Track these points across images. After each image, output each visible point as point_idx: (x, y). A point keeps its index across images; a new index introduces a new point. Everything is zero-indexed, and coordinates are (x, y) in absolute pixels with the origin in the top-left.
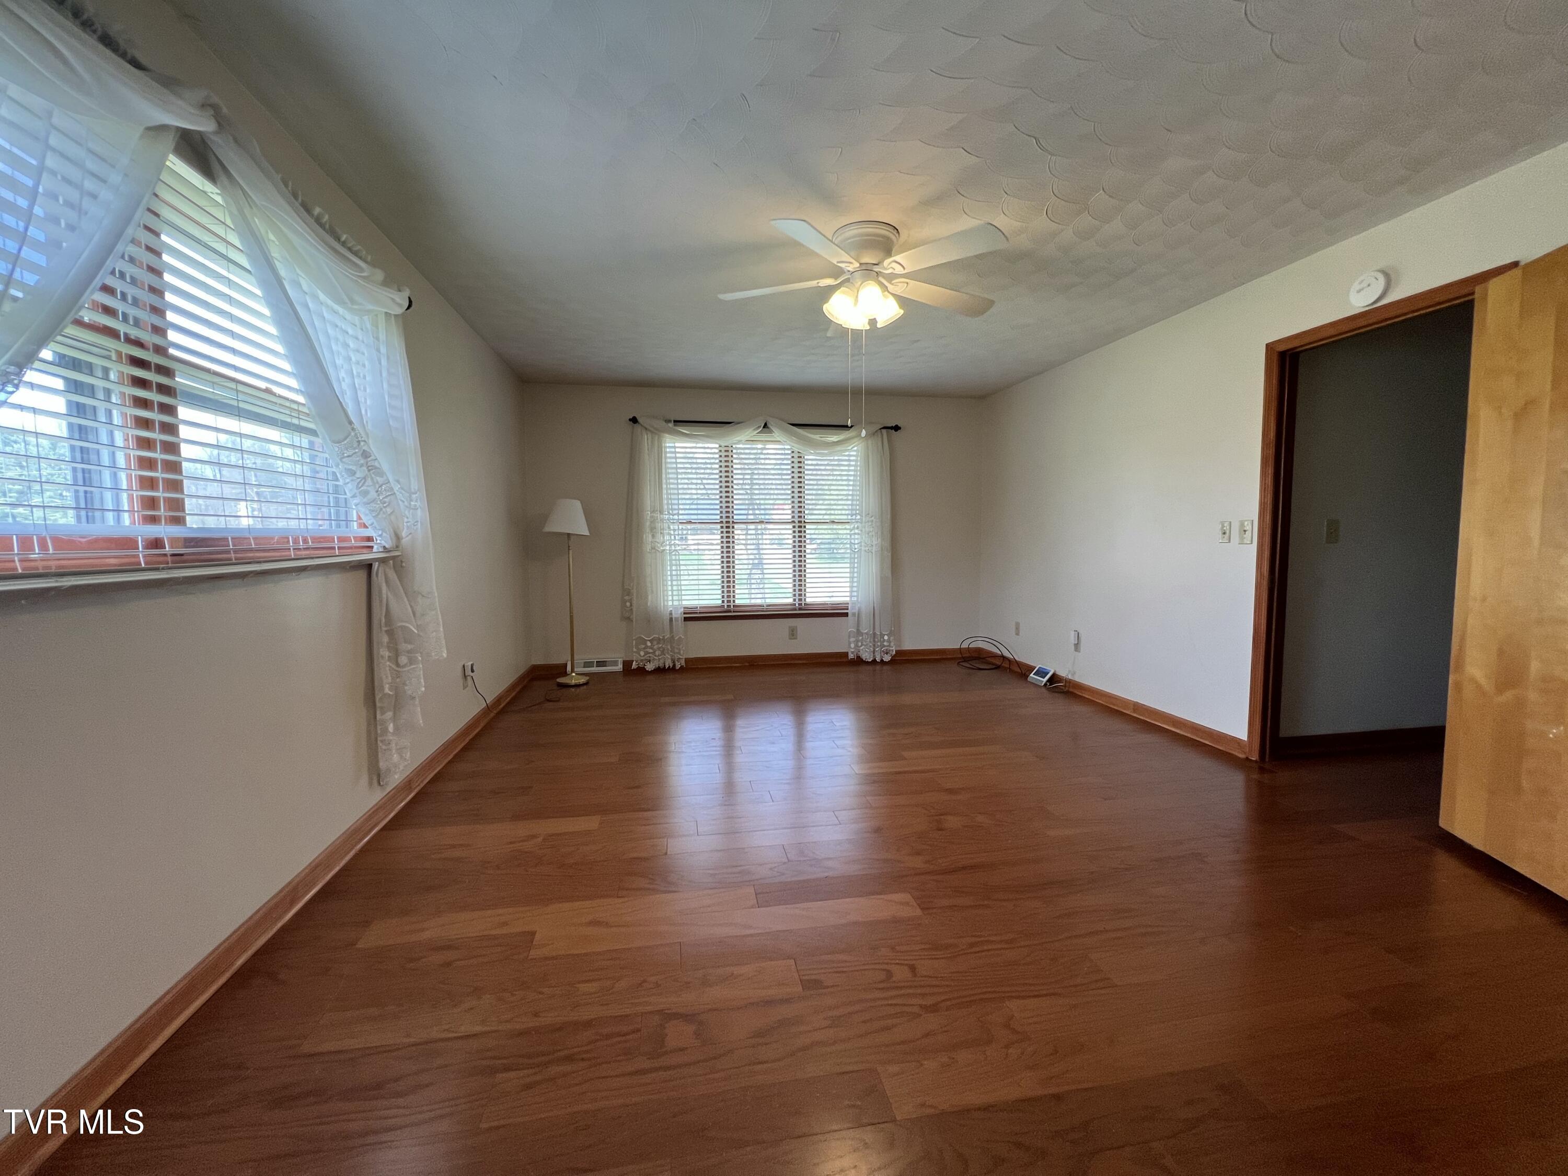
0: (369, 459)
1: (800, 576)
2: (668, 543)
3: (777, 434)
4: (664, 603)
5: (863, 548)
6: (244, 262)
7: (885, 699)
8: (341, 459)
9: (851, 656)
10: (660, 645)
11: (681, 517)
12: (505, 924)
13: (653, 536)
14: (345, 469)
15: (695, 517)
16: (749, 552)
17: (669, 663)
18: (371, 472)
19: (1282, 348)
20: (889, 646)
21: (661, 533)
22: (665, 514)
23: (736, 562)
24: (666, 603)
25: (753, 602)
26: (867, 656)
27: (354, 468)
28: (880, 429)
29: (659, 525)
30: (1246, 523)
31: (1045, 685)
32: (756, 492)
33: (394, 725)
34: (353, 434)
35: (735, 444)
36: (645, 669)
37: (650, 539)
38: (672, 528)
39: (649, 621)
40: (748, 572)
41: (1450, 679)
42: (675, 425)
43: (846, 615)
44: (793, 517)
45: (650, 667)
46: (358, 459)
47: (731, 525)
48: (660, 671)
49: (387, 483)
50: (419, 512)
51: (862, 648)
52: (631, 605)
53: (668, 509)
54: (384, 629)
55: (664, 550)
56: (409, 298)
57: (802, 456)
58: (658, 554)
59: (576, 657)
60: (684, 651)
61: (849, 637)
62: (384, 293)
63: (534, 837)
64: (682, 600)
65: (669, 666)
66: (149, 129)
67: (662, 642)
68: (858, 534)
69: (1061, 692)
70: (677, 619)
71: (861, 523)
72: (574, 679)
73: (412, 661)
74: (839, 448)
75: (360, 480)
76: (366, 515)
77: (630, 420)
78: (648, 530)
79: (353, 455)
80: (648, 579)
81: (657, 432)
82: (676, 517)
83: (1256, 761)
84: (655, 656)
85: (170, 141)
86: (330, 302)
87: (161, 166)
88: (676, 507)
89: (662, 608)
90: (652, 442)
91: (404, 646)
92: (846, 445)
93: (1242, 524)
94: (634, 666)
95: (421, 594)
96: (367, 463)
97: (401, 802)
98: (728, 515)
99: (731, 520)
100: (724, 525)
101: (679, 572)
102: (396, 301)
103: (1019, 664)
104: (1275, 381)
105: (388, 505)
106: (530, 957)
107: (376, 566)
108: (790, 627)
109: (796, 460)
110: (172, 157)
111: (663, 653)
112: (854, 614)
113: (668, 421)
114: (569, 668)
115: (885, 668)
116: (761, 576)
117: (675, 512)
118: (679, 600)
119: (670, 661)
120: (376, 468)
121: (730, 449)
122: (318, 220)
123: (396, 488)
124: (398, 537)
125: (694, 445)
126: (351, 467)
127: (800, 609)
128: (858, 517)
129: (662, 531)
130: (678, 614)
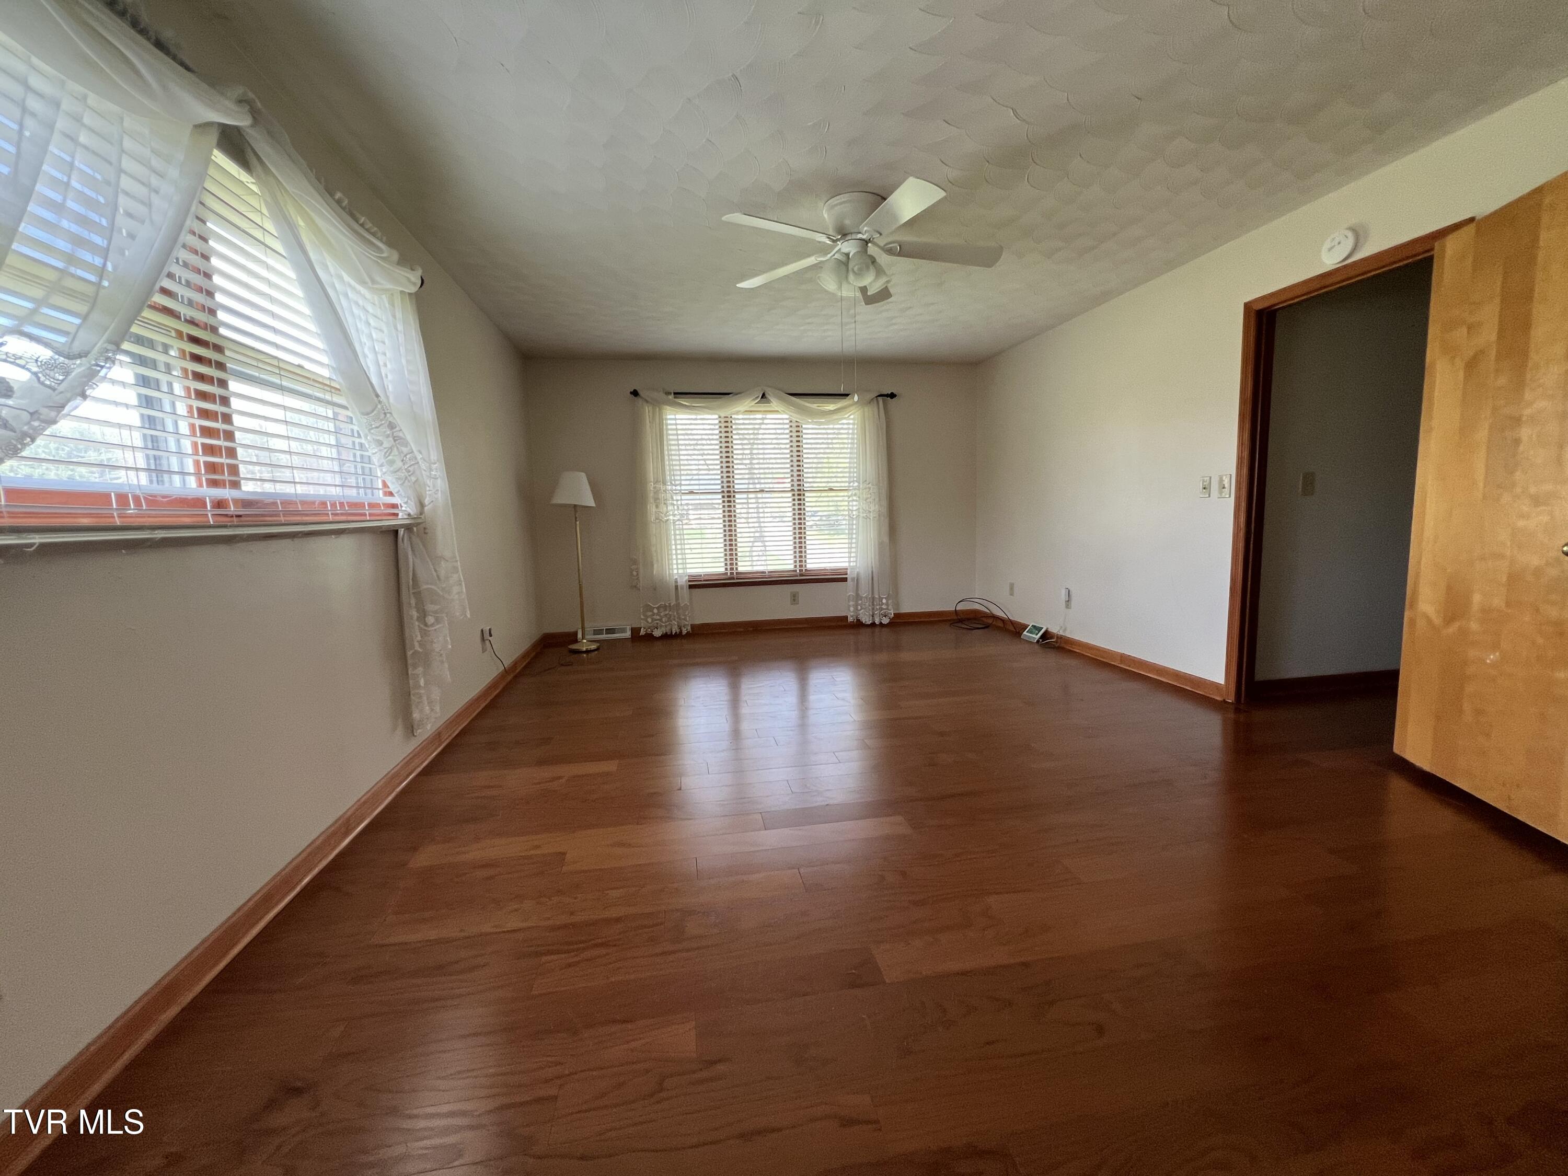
0: (394, 430)
1: (800, 543)
2: (671, 513)
3: (775, 404)
4: (669, 572)
5: (861, 515)
6: (280, 249)
7: (883, 657)
8: (370, 430)
9: (850, 619)
10: (667, 612)
11: (683, 488)
12: (537, 847)
13: (657, 507)
14: (374, 439)
15: (697, 487)
16: (751, 525)
17: (675, 630)
18: (397, 442)
19: (1260, 306)
20: (887, 609)
21: (665, 504)
22: (668, 485)
23: (738, 535)
24: (671, 572)
25: (756, 569)
26: (866, 620)
27: (381, 438)
28: (876, 397)
29: (662, 496)
30: (1224, 478)
31: (1038, 641)
32: (757, 466)
33: (424, 679)
34: (379, 406)
35: (734, 414)
36: (653, 635)
37: (654, 509)
38: (675, 498)
39: (655, 589)
40: (750, 544)
41: (1405, 616)
42: (675, 398)
43: (845, 580)
44: (792, 485)
45: (657, 633)
46: (385, 430)
47: (732, 494)
48: (666, 637)
49: (411, 453)
50: (439, 481)
51: (861, 612)
52: (638, 574)
53: (671, 480)
54: (411, 591)
55: (668, 520)
56: (421, 277)
57: (800, 425)
58: (662, 523)
59: (586, 625)
60: (689, 617)
61: (849, 601)
62: (402, 273)
63: (560, 778)
64: (686, 568)
65: (676, 632)
66: (196, 126)
67: (668, 609)
68: (856, 501)
69: (1054, 648)
70: (682, 587)
71: (859, 490)
72: (584, 645)
73: (438, 621)
74: (835, 417)
75: (386, 450)
76: (393, 483)
77: (631, 393)
78: (652, 500)
79: (380, 426)
80: (653, 549)
81: (657, 404)
82: (678, 488)
83: (1232, 703)
84: (662, 622)
85: (213, 137)
86: (353, 283)
87: (208, 161)
88: (678, 478)
89: (668, 578)
90: (654, 413)
91: (430, 607)
92: (843, 413)
93: (1221, 480)
94: (642, 632)
95: (444, 559)
96: (393, 434)
97: (434, 752)
98: (728, 484)
99: (731, 489)
100: (726, 494)
101: (683, 541)
102: (410, 279)
103: (1012, 623)
104: (1252, 339)
105: (412, 474)
106: (562, 872)
107: (402, 532)
108: (791, 593)
109: (794, 429)
110: (216, 152)
111: (669, 620)
112: (853, 579)
113: (668, 393)
114: (580, 636)
115: (884, 629)
116: (763, 548)
117: (677, 482)
118: (683, 568)
119: (676, 626)
120: (401, 438)
121: (729, 420)
122: (339, 202)
123: (419, 457)
124: (422, 505)
125: (694, 417)
126: (378, 438)
127: (801, 575)
128: (856, 484)
129: (665, 502)
130: (683, 581)
